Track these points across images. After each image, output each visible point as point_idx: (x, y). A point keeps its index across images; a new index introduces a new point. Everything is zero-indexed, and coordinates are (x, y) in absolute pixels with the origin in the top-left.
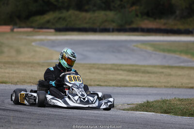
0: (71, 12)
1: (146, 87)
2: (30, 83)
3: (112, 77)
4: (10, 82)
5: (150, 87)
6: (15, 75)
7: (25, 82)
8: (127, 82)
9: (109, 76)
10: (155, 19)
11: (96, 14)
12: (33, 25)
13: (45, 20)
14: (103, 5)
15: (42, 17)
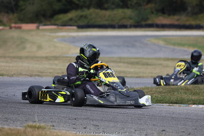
0: (92, 10)
2: (26, 75)
4: (6, 75)
7: (21, 74)
10: (169, 15)
11: (115, 12)
12: (57, 23)
13: (68, 18)
14: (121, 4)
15: (65, 15)
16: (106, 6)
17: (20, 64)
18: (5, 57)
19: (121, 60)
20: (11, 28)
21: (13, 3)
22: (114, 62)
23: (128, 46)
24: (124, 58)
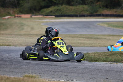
0: (64, 6)
1: (89, 46)
2: (24, 45)
3: (75, 41)
5: (91, 46)
6: (17, 41)
7: (21, 45)
8: (80, 44)
9: (73, 41)
10: (111, 9)
11: (78, 7)
12: (43, 14)
13: (49, 11)
14: (81, 2)
15: (48, 9)
16: (72, 3)
17: (21, 39)
18: (11, 35)
19: (81, 36)
20: (15, 17)
21: (16, 2)
22: (77, 37)
23: (86, 28)
24: (83, 35)
